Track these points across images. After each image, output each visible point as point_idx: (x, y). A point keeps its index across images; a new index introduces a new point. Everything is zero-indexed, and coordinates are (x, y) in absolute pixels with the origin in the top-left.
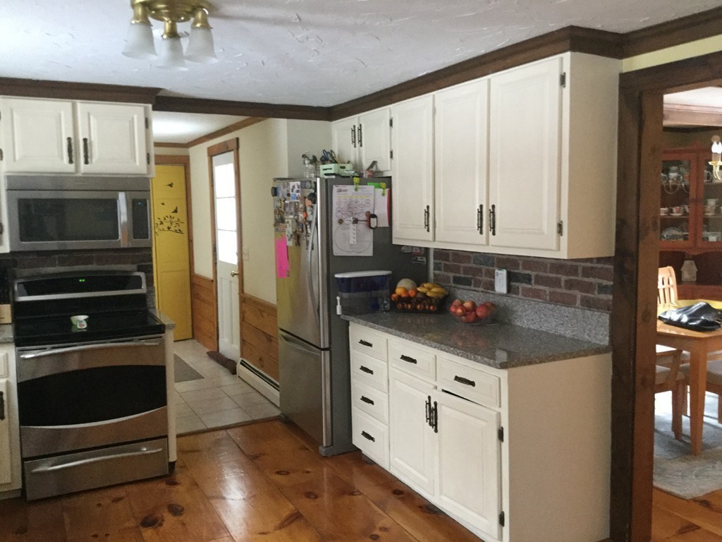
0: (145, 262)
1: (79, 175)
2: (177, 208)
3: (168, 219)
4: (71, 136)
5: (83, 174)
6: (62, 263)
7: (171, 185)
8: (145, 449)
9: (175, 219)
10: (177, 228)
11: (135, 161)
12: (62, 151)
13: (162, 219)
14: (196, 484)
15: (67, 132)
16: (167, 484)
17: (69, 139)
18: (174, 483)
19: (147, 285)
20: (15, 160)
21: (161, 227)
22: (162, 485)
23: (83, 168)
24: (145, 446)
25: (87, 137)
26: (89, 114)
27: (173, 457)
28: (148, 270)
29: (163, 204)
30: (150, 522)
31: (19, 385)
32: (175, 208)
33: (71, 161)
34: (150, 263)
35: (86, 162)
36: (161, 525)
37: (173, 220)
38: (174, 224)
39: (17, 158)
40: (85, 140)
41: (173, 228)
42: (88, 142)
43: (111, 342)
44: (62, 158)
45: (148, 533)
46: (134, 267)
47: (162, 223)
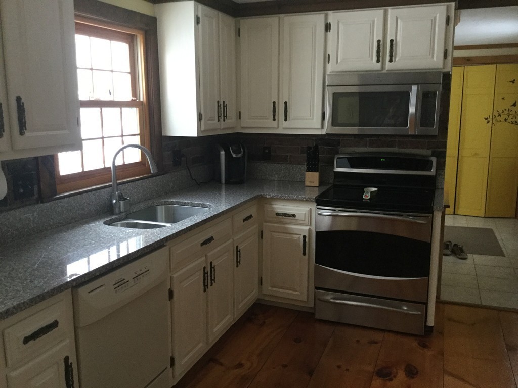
0: (439, 148)
1: (384, 71)
2: (516, 103)
3: (506, 112)
4: (381, 39)
5: (387, 71)
6: (372, 145)
7: (513, 82)
8: (405, 308)
9: (513, 112)
10: (514, 120)
11: (433, 57)
12: (372, 52)
13: (501, 112)
14: (443, 354)
15: (378, 36)
16: (419, 344)
17: (379, 42)
18: (424, 346)
19: (437, 170)
20: (337, 62)
21: (499, 118)
22: (414, 344)
23: (388, 66)
24: (407, 306)
25: (394, 39)
26: (397, 19)
27: (431, 322)
28: (441, 156)
29: (503, 98)
30: (385, 374)
31: (317, 233)
32: (514, 102)
33: (378, 61)
34: (444, 149)
35: (391, 61)
36: (391, 380)
37: (511, 113)
38: (511, 117)
39: (339, 61)
40: (392, 41)
41: (510, 120)
42: (394, 43)
43: (384, 214)
44: (372, 59)
45: (377, 382)
46: (429, 152)
47: (500, 115)
